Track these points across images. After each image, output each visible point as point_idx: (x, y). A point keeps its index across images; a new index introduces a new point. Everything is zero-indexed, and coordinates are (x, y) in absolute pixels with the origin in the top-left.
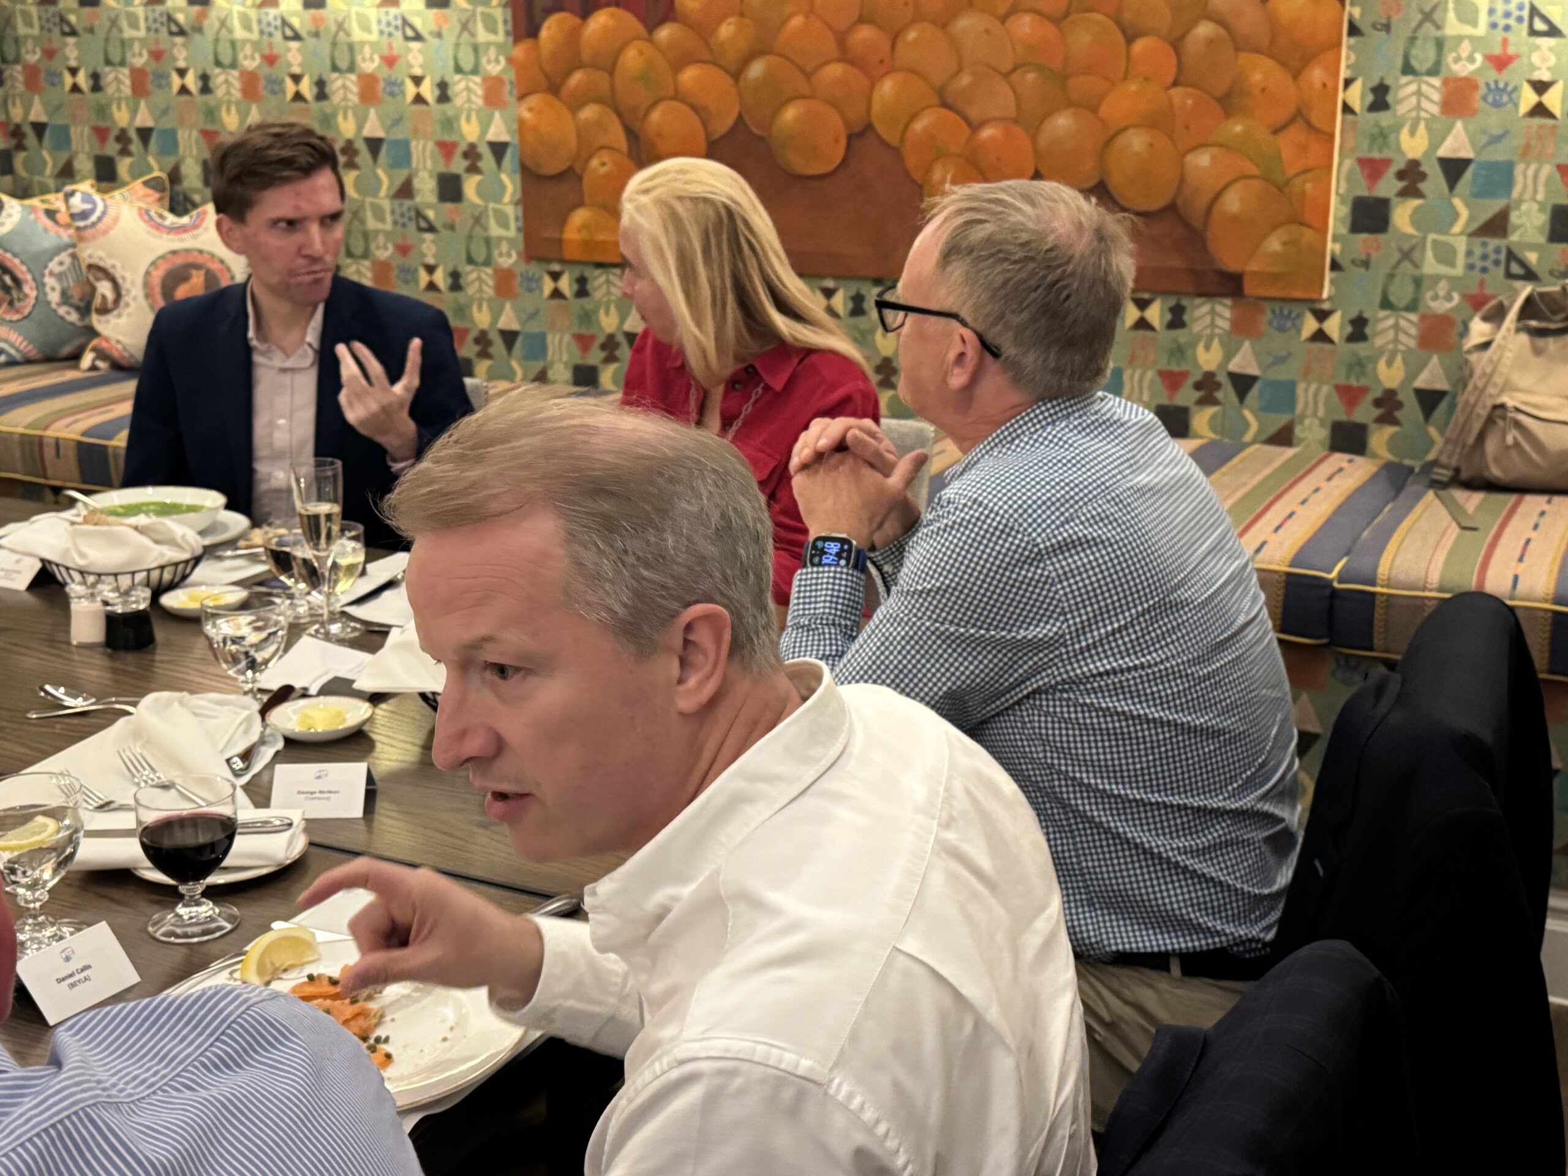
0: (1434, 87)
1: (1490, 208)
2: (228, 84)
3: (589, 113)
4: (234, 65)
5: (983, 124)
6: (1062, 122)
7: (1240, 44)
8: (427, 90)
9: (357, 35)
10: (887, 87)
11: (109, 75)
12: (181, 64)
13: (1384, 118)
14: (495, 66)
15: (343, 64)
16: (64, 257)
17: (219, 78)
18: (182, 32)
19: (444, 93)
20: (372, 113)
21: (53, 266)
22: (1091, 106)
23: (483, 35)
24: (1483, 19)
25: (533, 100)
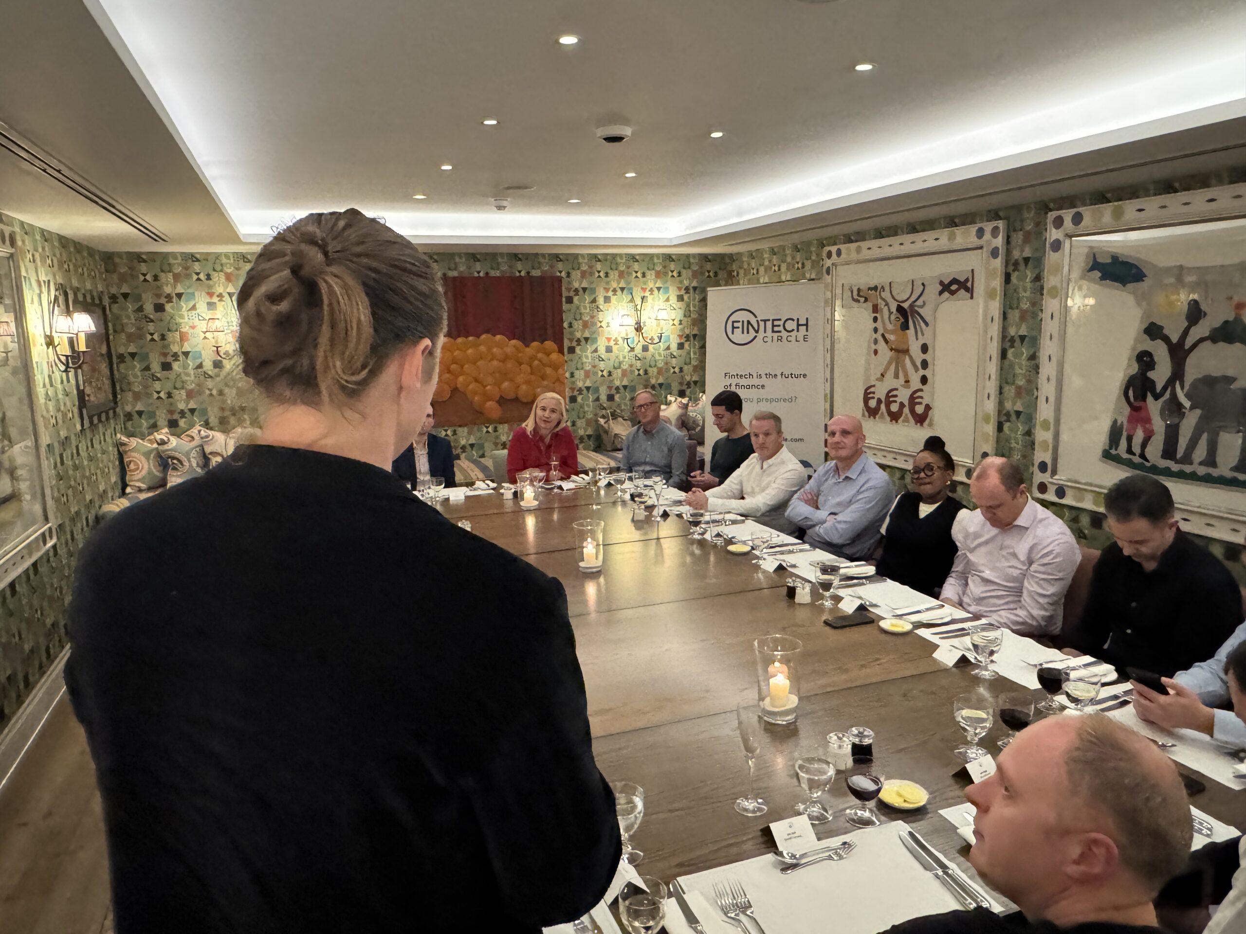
0: (582, 372)
1: (596, 396)
4: (233, 386)
5: (486, 386)
6: (506, 385)
7: (544, 365)
10: (461, 379)
12: (210, 387)
13: (573, 379)
16: (194, 451)
18: (210, 377)
21: (192, 455)
22: (511, 380)
24: (590, 358)
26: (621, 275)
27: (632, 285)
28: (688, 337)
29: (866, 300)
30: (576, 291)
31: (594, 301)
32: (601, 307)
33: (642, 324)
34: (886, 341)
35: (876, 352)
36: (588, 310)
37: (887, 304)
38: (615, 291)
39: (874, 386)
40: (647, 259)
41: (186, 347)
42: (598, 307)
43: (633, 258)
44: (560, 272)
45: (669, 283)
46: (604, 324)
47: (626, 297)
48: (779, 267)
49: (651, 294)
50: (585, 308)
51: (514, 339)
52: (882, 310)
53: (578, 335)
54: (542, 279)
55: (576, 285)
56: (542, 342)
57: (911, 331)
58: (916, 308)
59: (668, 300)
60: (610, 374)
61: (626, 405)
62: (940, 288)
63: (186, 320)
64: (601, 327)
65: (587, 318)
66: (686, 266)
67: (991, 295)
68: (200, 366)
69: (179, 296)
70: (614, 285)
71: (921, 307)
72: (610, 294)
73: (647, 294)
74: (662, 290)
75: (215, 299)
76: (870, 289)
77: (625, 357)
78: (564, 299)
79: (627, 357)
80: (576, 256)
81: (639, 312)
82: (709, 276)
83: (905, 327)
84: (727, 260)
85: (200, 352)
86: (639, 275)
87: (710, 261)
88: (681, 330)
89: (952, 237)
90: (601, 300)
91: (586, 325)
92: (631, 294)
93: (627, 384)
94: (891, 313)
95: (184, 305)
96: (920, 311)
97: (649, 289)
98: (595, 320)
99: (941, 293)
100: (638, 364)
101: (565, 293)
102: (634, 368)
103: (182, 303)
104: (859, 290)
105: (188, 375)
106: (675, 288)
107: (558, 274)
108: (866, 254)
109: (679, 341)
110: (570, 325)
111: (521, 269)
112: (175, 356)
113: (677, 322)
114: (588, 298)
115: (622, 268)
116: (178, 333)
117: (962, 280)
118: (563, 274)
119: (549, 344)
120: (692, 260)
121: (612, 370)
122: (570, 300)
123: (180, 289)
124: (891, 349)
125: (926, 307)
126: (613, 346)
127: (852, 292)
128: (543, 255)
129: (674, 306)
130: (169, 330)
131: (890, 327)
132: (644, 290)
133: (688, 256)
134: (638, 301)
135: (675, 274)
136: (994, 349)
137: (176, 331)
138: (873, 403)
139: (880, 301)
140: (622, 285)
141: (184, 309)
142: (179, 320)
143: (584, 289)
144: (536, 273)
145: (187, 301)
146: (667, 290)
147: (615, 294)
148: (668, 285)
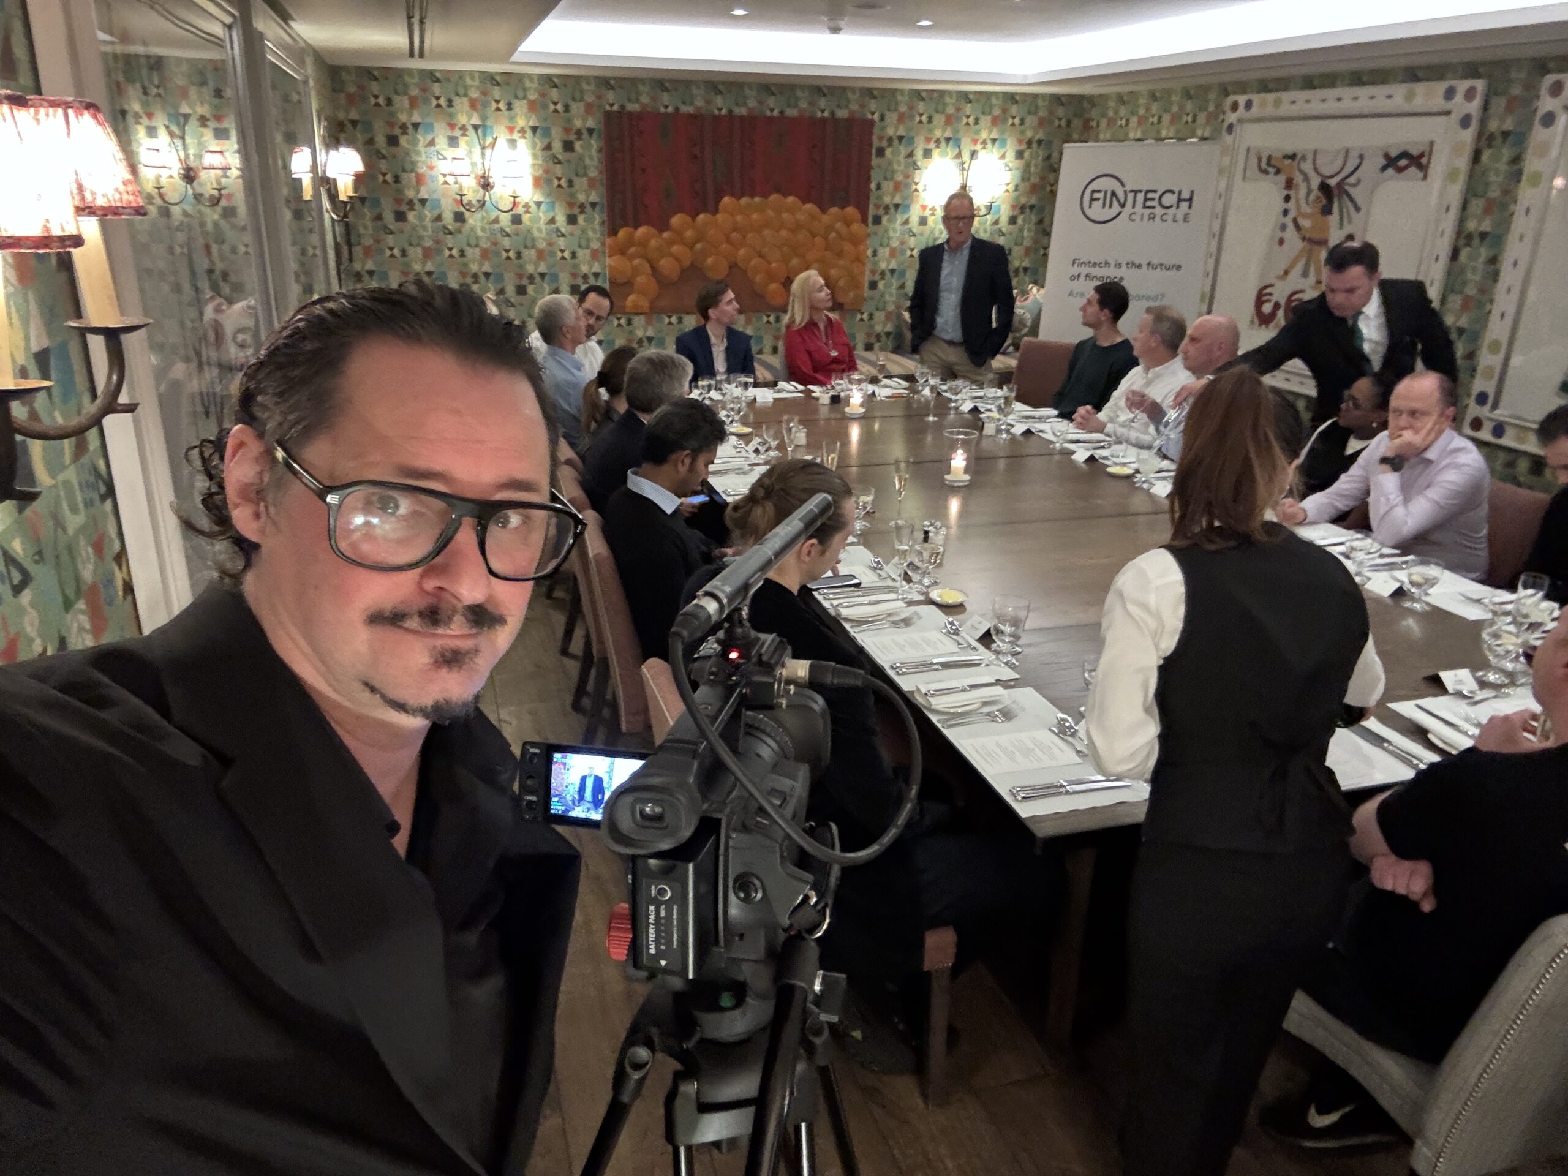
0: (888, 250)
1: (900, 282)
2: (473, 253)
3: (637, 261)
4: (477, 246)
5: (772, 262)
6: (795, 262)
7: (843, 238)
8: (567, 254)
9: (536, 234)
10: (742, 251)
11: (411, 251)
12: (450, 246)
13: (875, 259)
14: (596, 245)
15: (529, 244)
17: (469, 252)
18: (451, 233)
19: (574, 255)
20: (542, 263)
22: (804, 256)
23: (590, 234)
24: (899, 231)
25: (615, 258)
26: (949, 121)
27: (960, 135)
28: (1022, 209)
29: (1278, 172)
30: (890, 140)
31: (911, 155)
32: (919, 163)
34: (1298, 227)
35: (1281, 242)
36: (902, 167)
37: (1306, 179)
38: (938, 141)
39: (1271, 286)
40: (982, 100)
41: (424, 194)
42: (915, 163)
43: (965, 97)
44: (873, 114)
45: (1008, 134)
46: (920, 187)
47: (951, 151)
48: (1160, 118)
49: (984, 148)
50: (899, 163)
51: (809, 202)
52: (1297, 185)
53: (887, 200)
54: (851, 121)
55: (890, 131)
56: (843, 208)
57: (1334, 219)
58: (1347, 188)
59: (1003, 157)
62: (1383, 162)
63: (423, 158)
64: (916, 190)
65: (899, 177)
66: (1032, 111)
67: (1452, 176)
68: (439, 218)
69: (416, 126)
70: (938, 133)
71: (1354, 185)
72: (932, 145)
73: (978, 147)
74: (997, 142)
75: (457, 133)
76: (1286, 157)
78: (874, 151)
80: (894, 92)
81: (965, 173)
82: (1060, 126)
83: (1327, 211)
84: (1086, 105)
85: (439, 201)
86: (971, 120)
87: (1062, 104)
88: (1017, 198)
89: (1410, 97)
90: (919, 153)
91: (897, 187)
92: (959, 146)
94: (1309, 192)
95: (422, 139)
96: (1351, 190)
97: (981, 140)
98: (910, 181)
99: (1384, 169)
101: (876, 143)
103: (420, 137)
104: (1270, 158)
105: (424, 228)
106: (1015, 142)
107: (869, 116)
108: (1286, 109)
109: (1011, 214)
110: (879, 187)
111: (823, 108)
112: (411, 203)
113: (1011, 187)
114: (903, 151)
115: (951, 110)
116: (413, 175)
117: (1415, 152)
118: (876, 117)
119: (850, 210)
122: (881, 152)
123: (416, 118)
124: (1304, 239)
125: (1359, 188)
126: (928, 217)
127: (1260, 160)
128: (853, 90)
129: (1011, 165)
130: (404, 171)
131: (1306, 209)
132: (975, 141)
133: (1034, 99)
134: (966, 156)
135: (1017, 121)
136: (1444, 246)
137: (412, 171)
138: (1267, 308)
139: (1297, 173)
140: (948, 134)
141: (421, 144)
142: (415, 158)
143: (901, 138)
144: (842, 114)
145: (426, 132)
146: (1004, 143)
147: (938, 147)
148: (1005, 136)
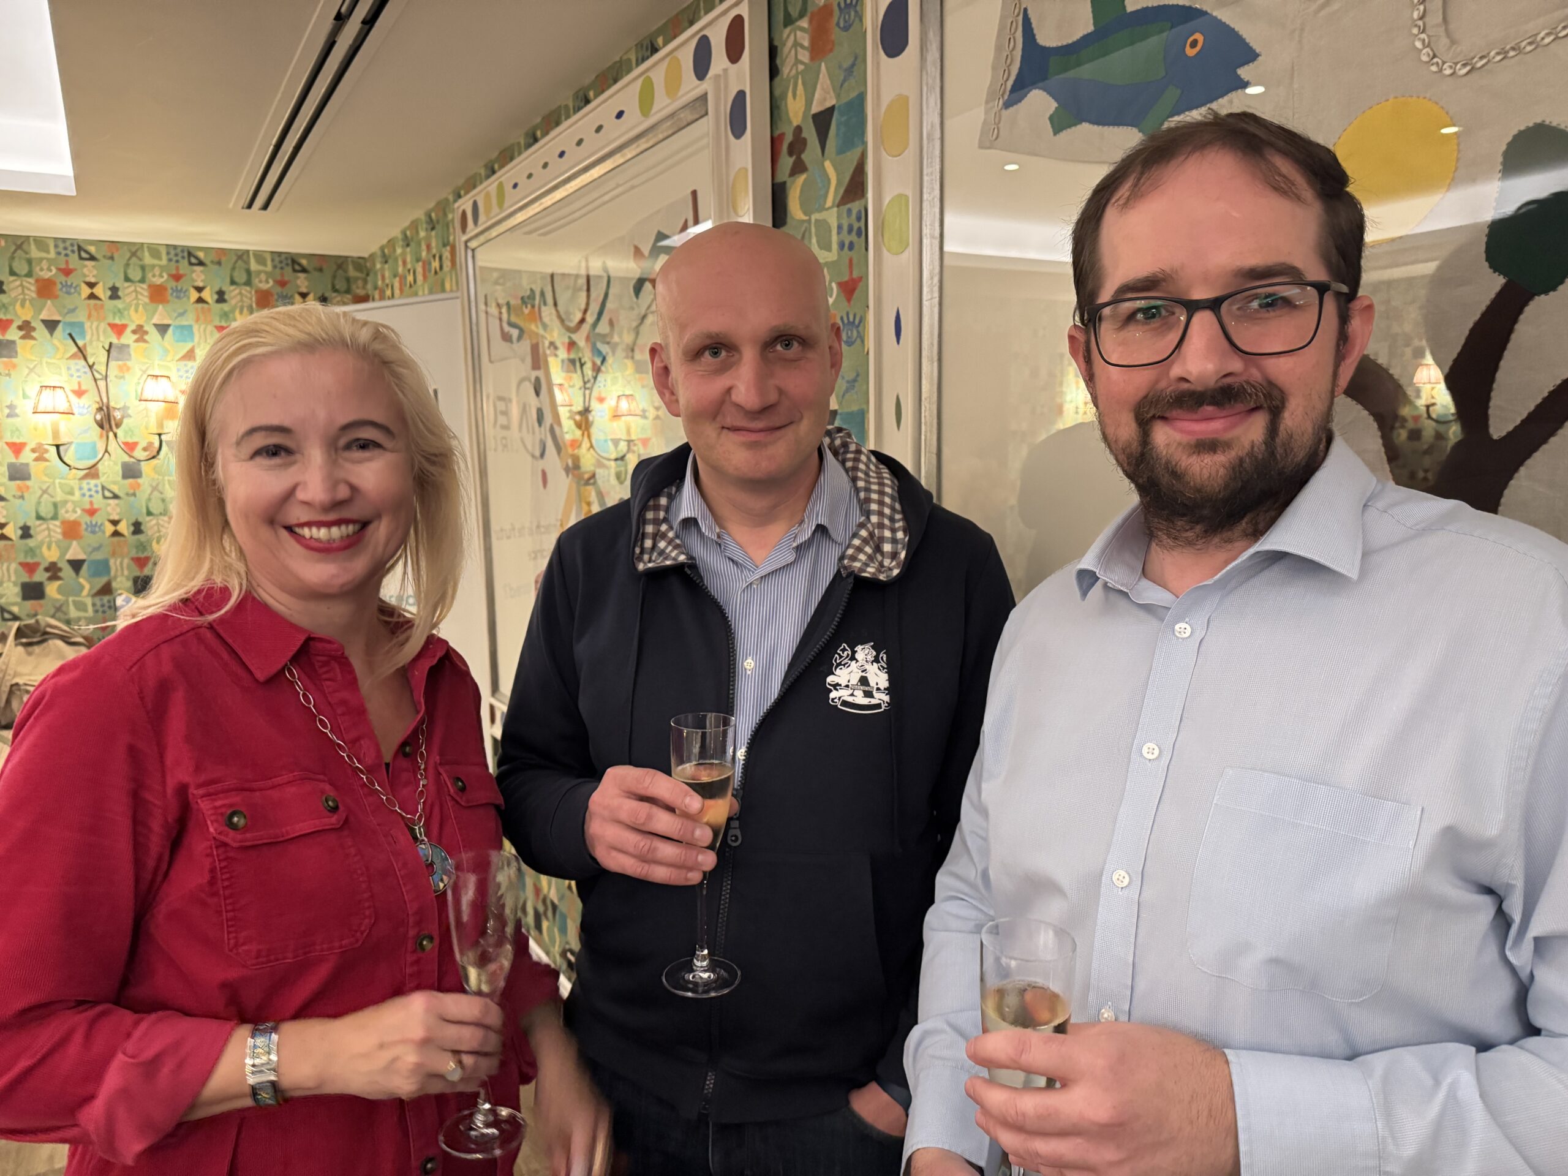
26: (46, 289)
27: (81, 316)
29: (521, 334)
33: (118, 415)
35: (545, 480)
37: (552, 341)
38: (26, 328)
40: (121, 257)
43: (78, 249)
45: (191, 316)
47: (61, 345)
49: (141, 340)
59: (191, 355)
60: (26, 532)
61: (80, 606)
66: (241, 277)
70: (25, 313)
72: (12, 334)
73: (127, 339)
74: (170, 331)
76: (524, 300)
77: (72, 493)
79: (77, 493)
81: (102, 384)
84: (352, 272)
86: (101, 291)
92: (77, 337)
93: (81, 556)
97: (132, 327)
100: (113, 509)
102: (98, 518)
106: (211, 329)
115: (47, 273)
120: (254, 266)
121: (32, 522)
126: (32, 464)
132: (119, 330)
133: (242, 256)
134: (97, 355)
135: (208, 295)
140: (49, 314)
146: (186, 331)
147: (27, 336)
148: (188, 320)
